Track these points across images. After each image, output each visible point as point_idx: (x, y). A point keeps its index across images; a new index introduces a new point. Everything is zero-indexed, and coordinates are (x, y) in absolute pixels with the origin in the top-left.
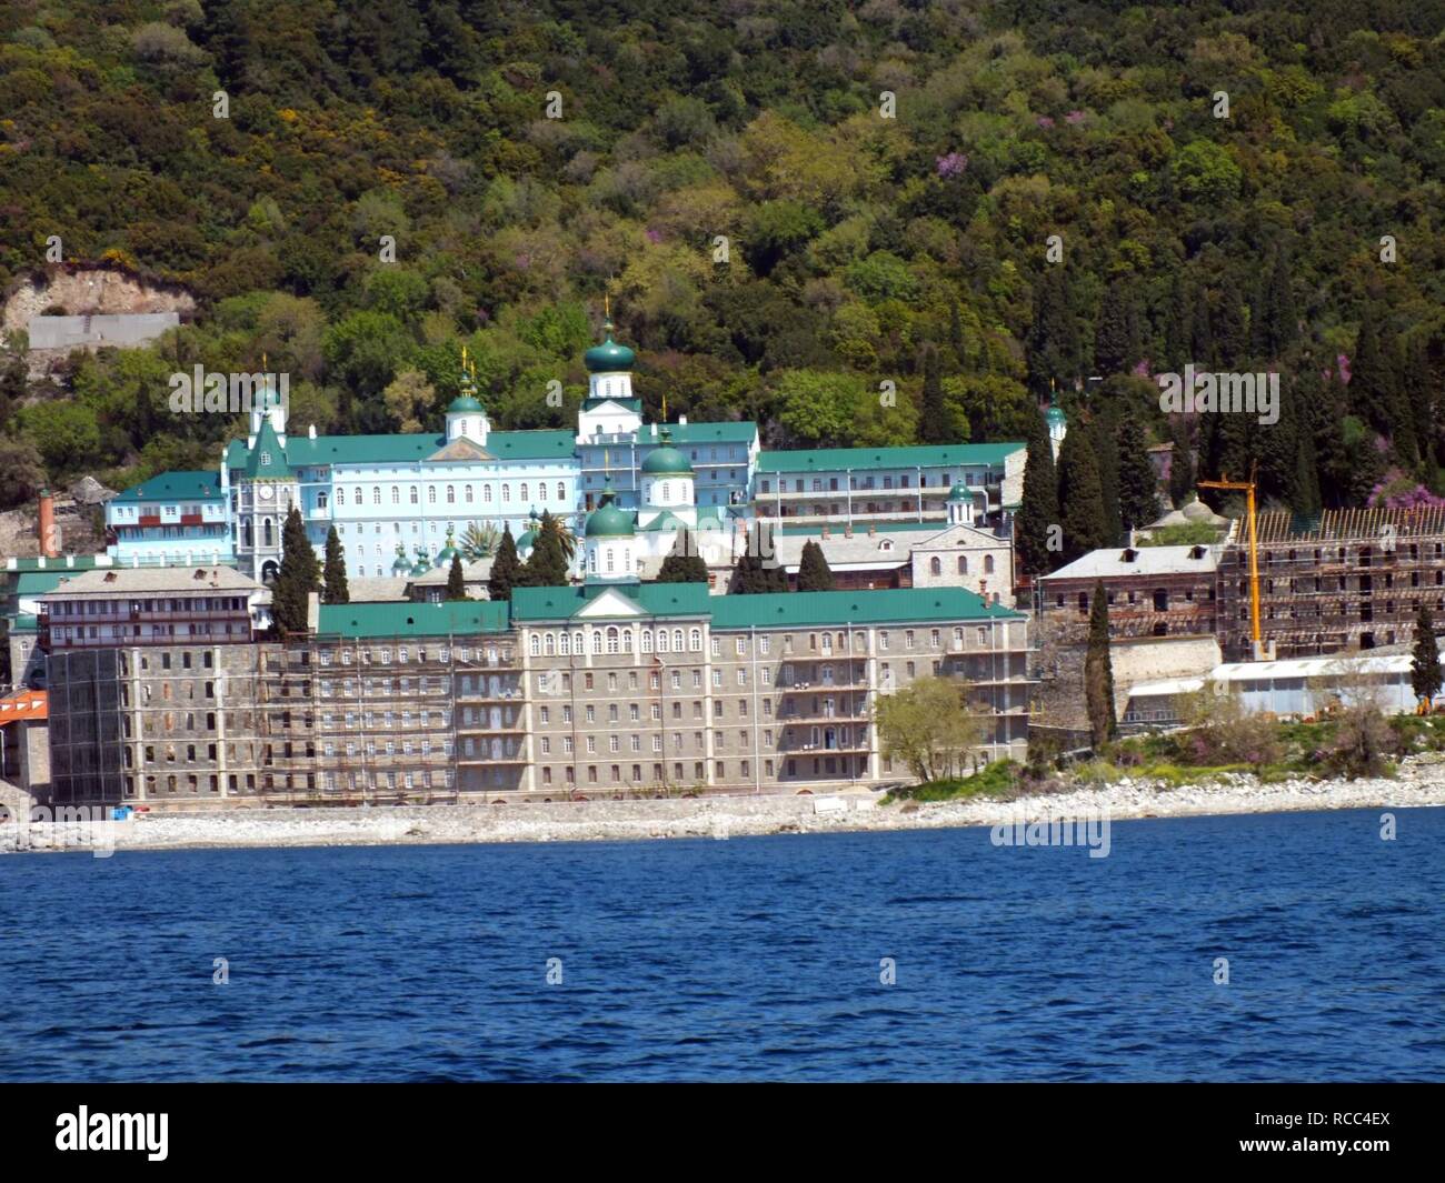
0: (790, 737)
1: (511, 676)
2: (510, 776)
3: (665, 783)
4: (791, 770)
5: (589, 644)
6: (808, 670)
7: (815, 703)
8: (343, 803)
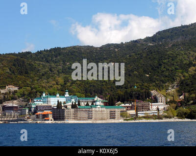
0: (110, 116)
1: (92, 111)
2: (92, 118)
3: (102, 119)
4: (110, 118)
5: (97, 109)
6: (112, 111)
7: (112, 114)
8: (80, 120)
